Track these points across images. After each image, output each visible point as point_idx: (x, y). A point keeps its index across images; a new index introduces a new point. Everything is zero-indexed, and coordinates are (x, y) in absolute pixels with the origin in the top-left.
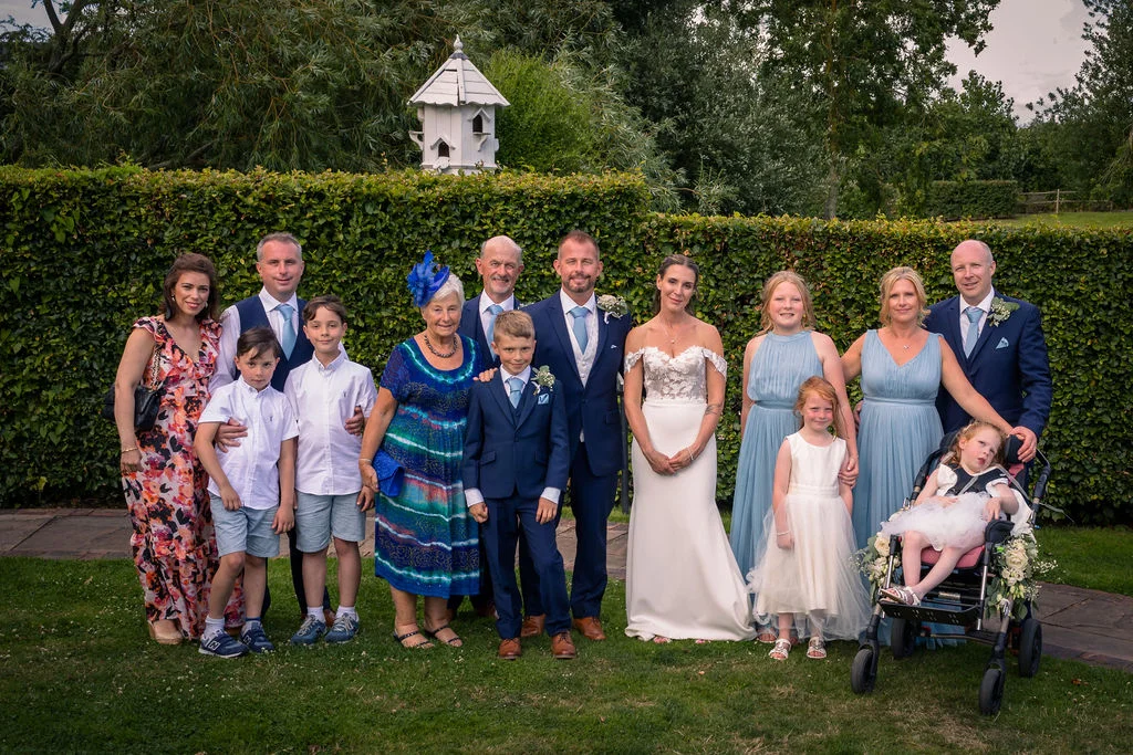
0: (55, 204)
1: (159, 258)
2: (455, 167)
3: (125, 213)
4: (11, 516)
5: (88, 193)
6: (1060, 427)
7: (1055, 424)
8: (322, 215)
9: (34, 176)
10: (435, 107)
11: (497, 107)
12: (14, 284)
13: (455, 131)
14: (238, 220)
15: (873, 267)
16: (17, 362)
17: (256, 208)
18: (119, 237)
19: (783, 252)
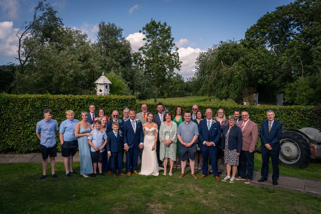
0: (37, 101)
2: (103, 94)
3: (49, 102)
4: (27, 155)
5: (42, 99)
8: (83, 103)
9: (33, 96)
10: (99, 84)
11: (110, 84)
12: (29, 115)
13: (103, 88)
16: (28, 128)
18: (48, 107)
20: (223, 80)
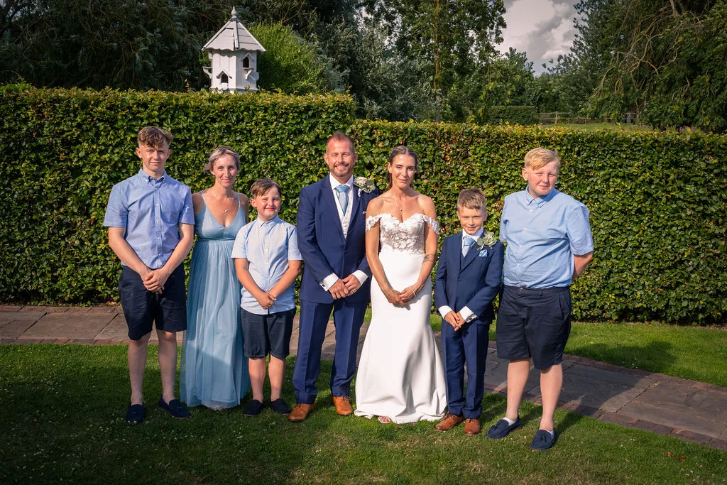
1: (40, 145)
2: (232, 89)
3: (18, 115)
6: (619, 260)
7: (616, 258)
10: (220, 52)
11: (258, 52)
13: (229, 65)
14: (92, 121)
15: (501, 155)
17: (104, 113)
18: (15, 131)
19: (443, 145)
20: (671, 66)
